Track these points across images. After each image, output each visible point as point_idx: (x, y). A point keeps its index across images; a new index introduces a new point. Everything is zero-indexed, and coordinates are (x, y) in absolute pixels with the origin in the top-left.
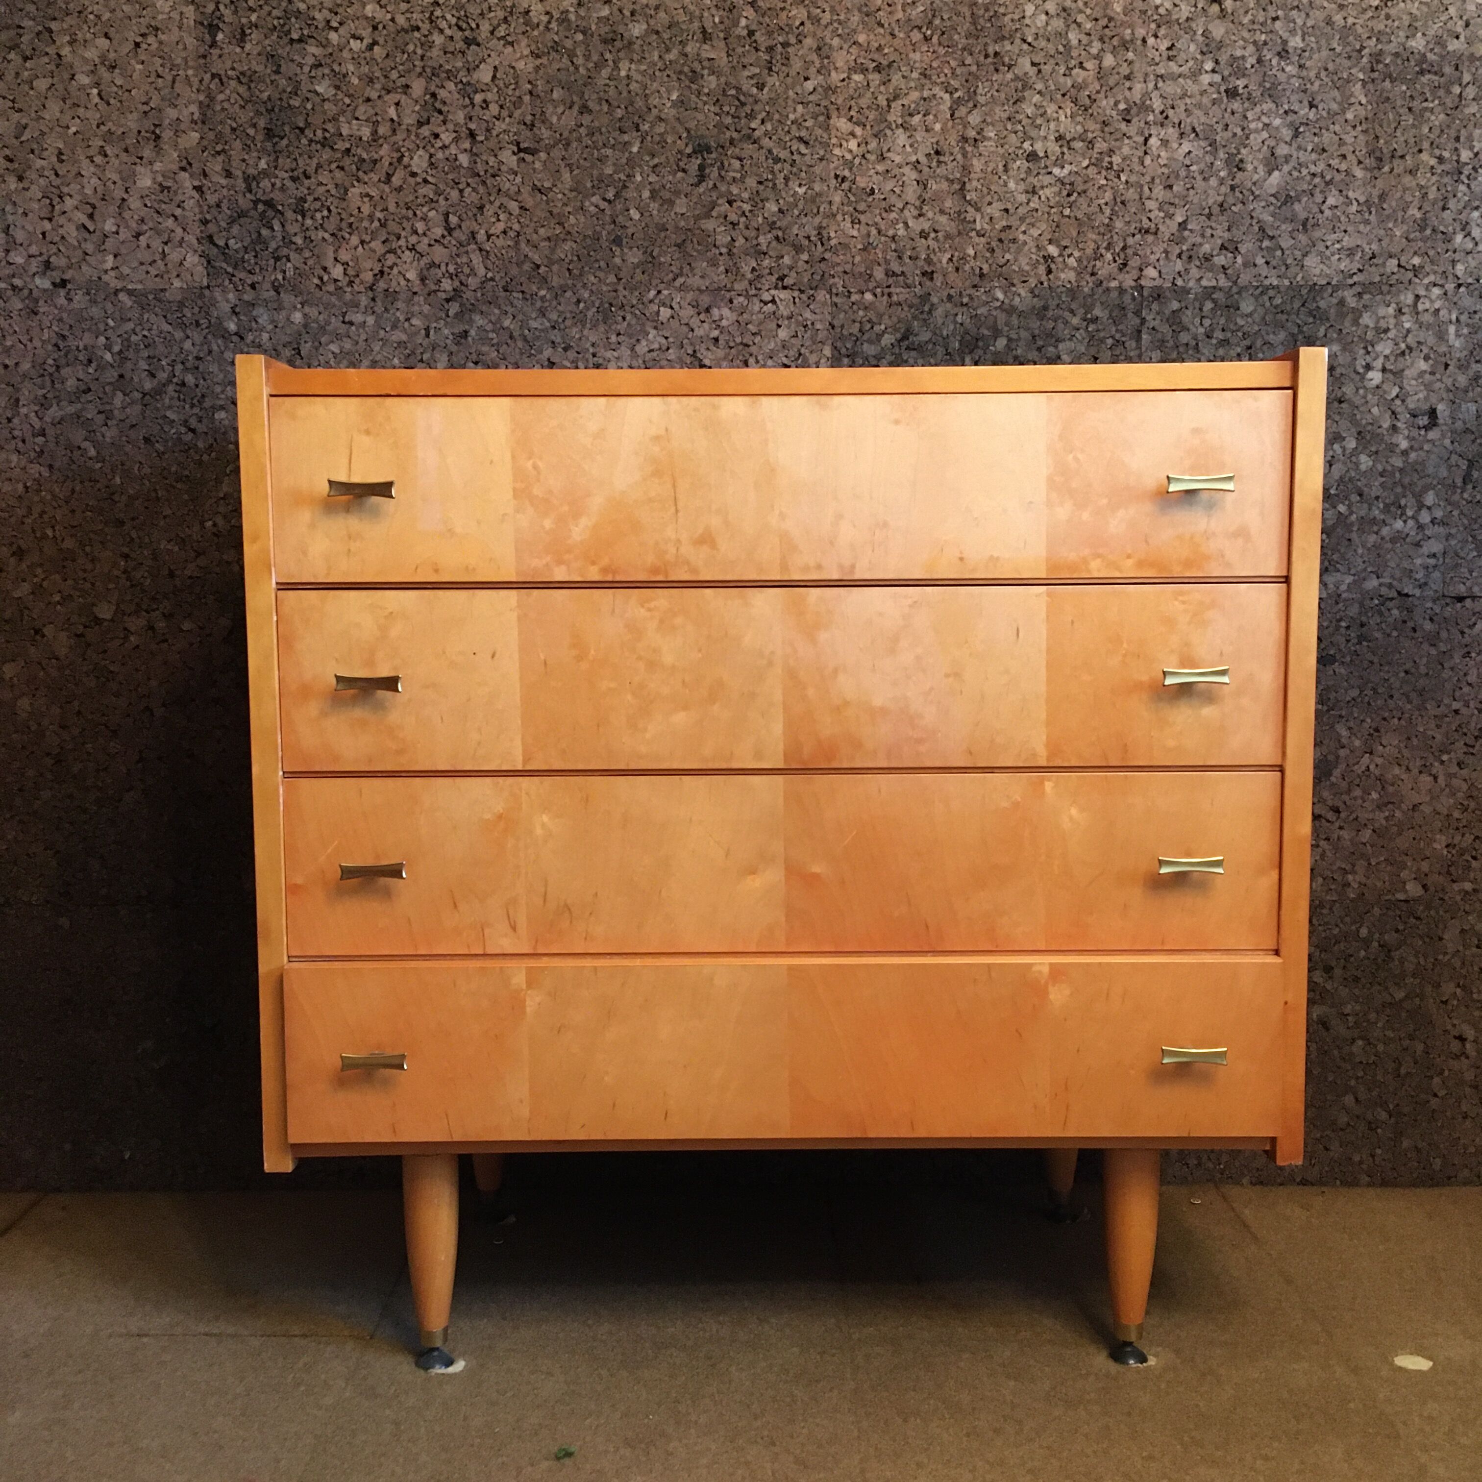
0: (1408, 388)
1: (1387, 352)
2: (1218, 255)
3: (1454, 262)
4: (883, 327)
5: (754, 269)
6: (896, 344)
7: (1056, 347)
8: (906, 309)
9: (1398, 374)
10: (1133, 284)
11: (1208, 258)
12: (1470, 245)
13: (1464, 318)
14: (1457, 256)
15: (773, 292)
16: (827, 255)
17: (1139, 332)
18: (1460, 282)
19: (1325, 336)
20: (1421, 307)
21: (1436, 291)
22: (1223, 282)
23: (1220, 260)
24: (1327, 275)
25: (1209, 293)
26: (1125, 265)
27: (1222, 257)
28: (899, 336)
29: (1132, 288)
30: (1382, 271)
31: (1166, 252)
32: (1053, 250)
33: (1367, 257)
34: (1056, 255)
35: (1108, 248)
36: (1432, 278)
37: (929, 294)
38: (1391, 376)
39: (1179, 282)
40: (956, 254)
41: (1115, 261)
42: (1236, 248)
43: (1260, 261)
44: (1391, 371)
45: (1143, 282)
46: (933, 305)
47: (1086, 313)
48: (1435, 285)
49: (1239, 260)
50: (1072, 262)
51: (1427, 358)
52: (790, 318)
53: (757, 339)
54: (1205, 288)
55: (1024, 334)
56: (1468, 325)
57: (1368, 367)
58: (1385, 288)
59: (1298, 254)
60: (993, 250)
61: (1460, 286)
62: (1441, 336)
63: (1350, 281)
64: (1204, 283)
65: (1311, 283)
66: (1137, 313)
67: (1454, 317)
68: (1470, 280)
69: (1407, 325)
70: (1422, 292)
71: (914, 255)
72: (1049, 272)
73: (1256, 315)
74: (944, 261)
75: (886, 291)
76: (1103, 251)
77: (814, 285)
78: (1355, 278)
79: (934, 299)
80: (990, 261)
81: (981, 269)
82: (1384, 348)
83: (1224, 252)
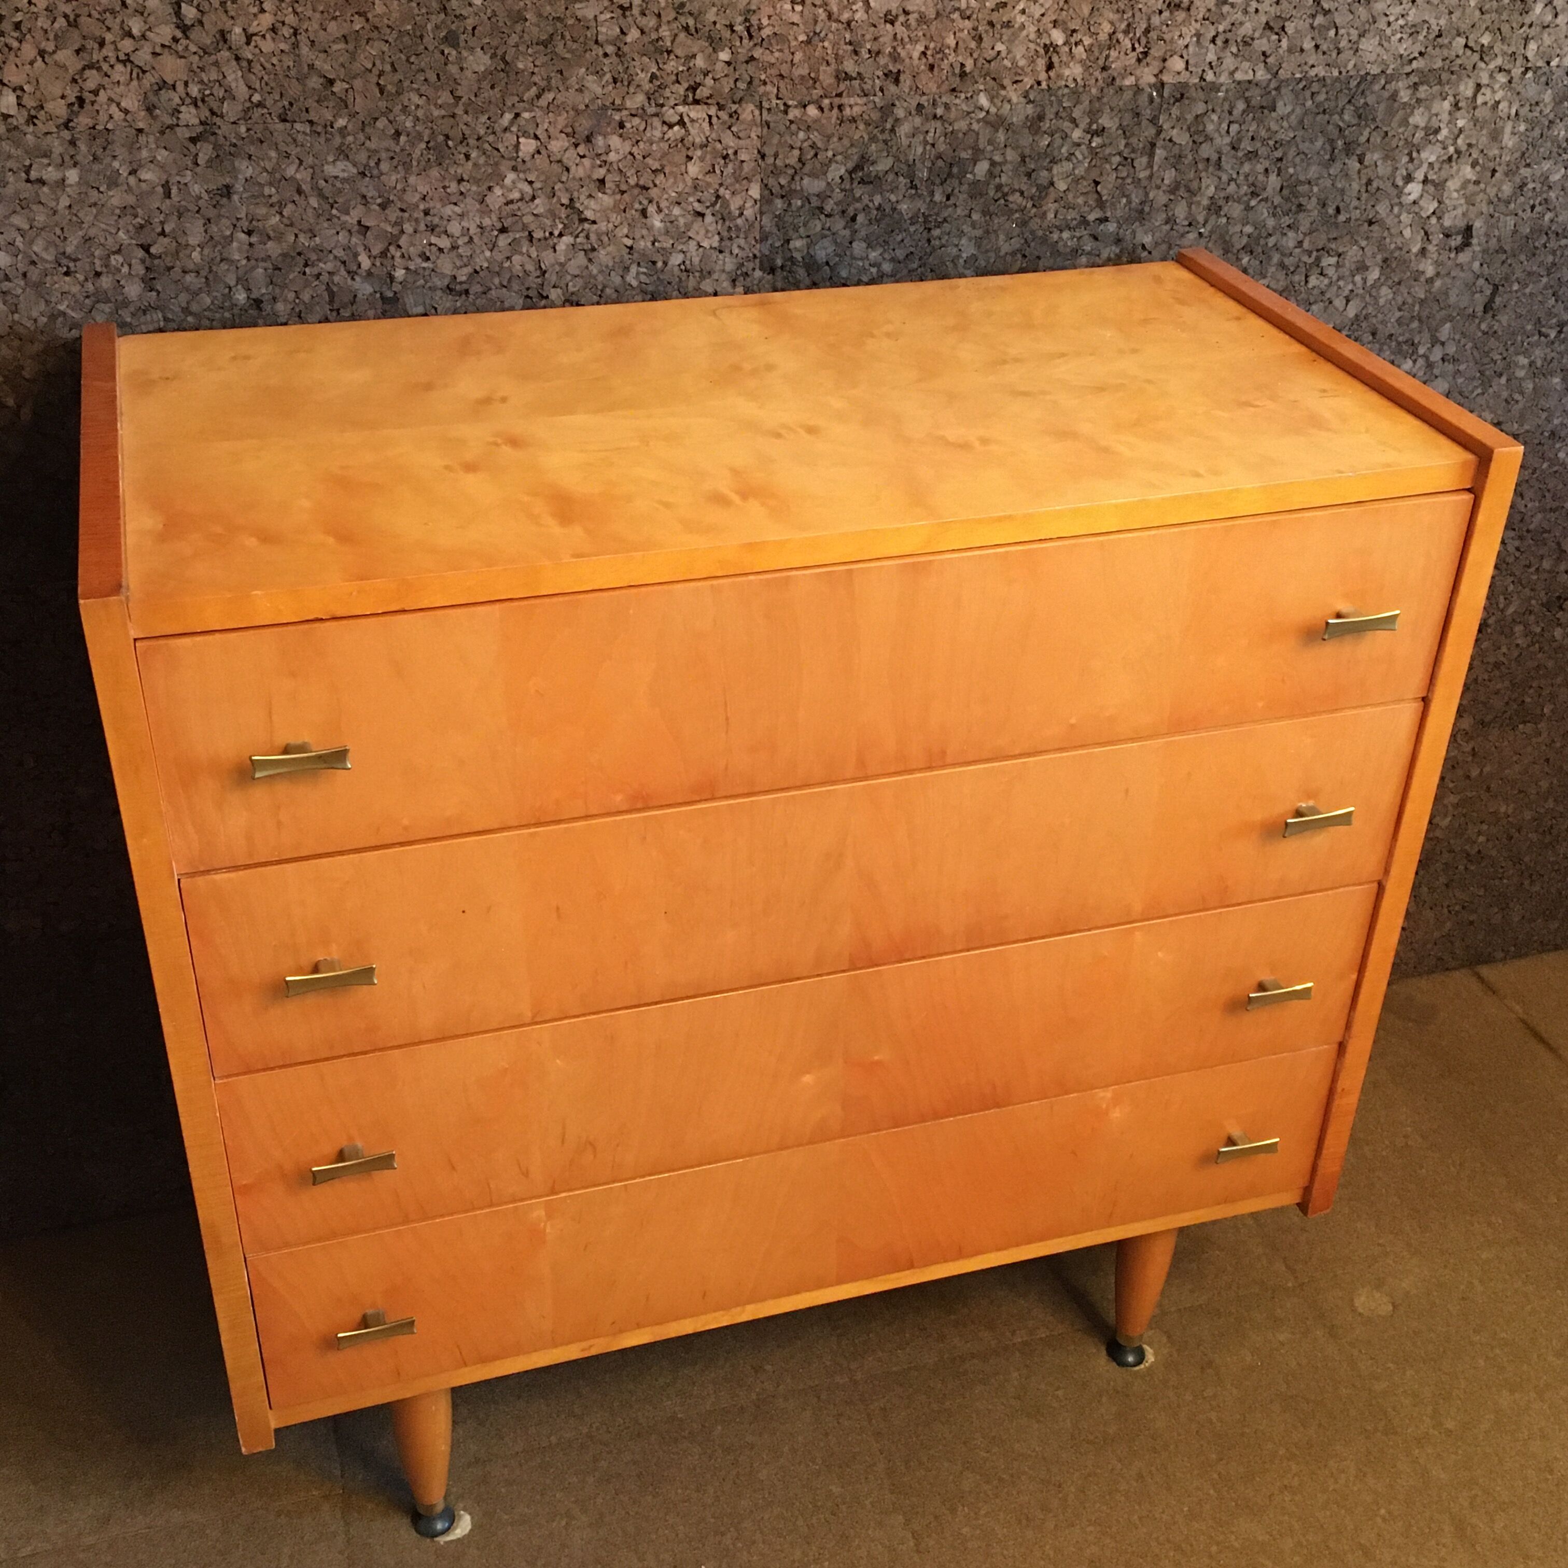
0: (1447, 201)
1: (1432, 159)
2: (1261, 37)
3: (1527, 40)
4: (830, 154)
5: (653, 77)
6: (847, 176)
7: (1050, 170)
8: (862, 126)
9: (1440, 186)
10: (1153, 80)
11: (1247, 42)
12: (1549, 18)
13: (1524, 111)
14: (1532, 32)
15: (680, 109)
16: (757, 53)
17: (1153, 145)
18: (1529, 65)
19: (1368, 140)
20: (1480, 100)
21: (1502, 78)
22: (1262, 74)
23: (1261, 44)
24: (1383, 62)
25: (1244, 87)
26: (1146, 54)
27: (1265, 41)
28: (850, 165)
29: (1150, 86)
30: (1445, 52)
31: (1198, 35)
32: (1058, 37)
33: (1432, 37)
34: (1060, 42)
35: (1126, 32)
36: (1499, 61)
37: (893, 105)
38: (1432, 189)
39: (1210, 76)
40: (932, 45)
41: (1134, 49)
42: (1283, 28)
43: (1308, 45)
44: (1433, 181)
45: (1166, 78)
46: (897, 120)
47: (1090, 124)
48: (1500, 70)
49: (1285, 43)
50: (1079, 51)
51: (1474, 165)
52: (703, 146)
53: (660, 179)
54: (1239, 83)
55: (1011, 155)
56: (1526, 121)
57: (1409, 178)
58: (1445, 76)
59: (1354, 34)
60: (981, 38)
61: (1527, 69)
62: (1495, 136)
63: (1408, 69)
64: (1239, 76)
65: (1362, 73)
66: (1153, 121)
67: (1513, 112)
68: (1540, 63)
69: (1460, 123)
70: (1485, 80)
71: (875, 49)
72: (1050, 66)
73: (1293, 117)
74: (916, 55)
75: (837, 101)
76: (1120, 36)
77: (737, 97)
78: (1415, 64)
79: (900, 112)
80: (975, 55)
81: (962, 65)
82: (1430, 155)
83: (1268, 33)
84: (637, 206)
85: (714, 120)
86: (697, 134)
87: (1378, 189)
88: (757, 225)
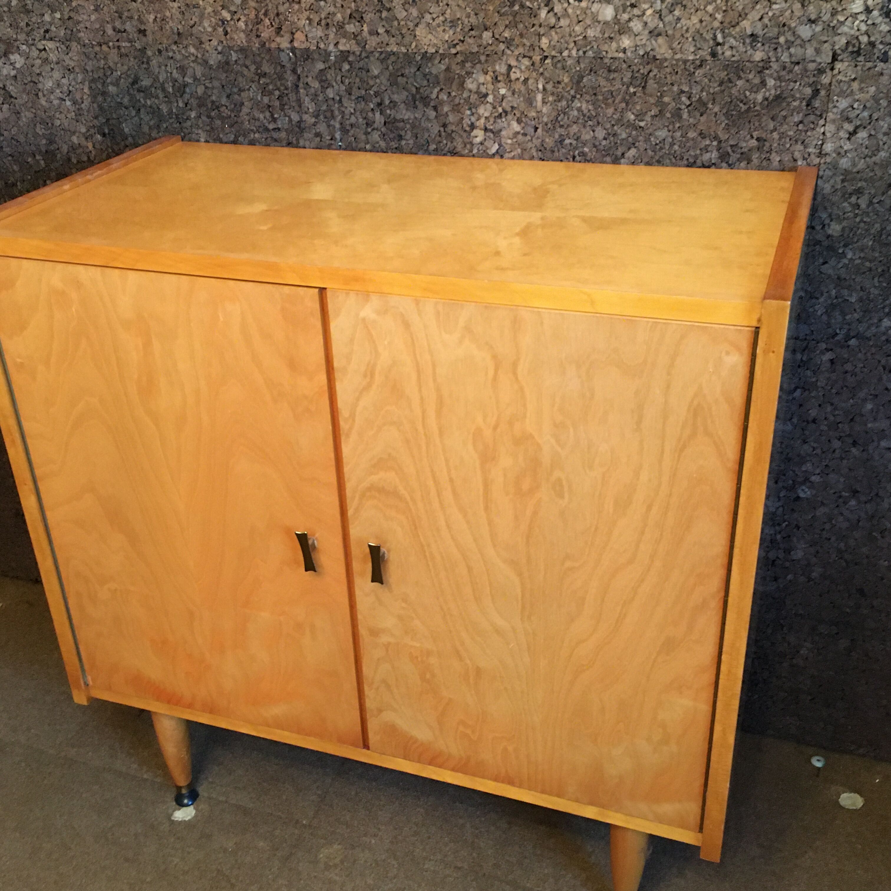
0: (505, 145)
1: (487, 114)
2: (348, 23)
3: (539, 36)
4: (119, 73)
5: (28, 25)
6: (130, 86)
7: (239, 95)
8: (132, 59)
9: (497, 133)
10: (289, 46)
11: (341, 26)
12: (553, 21)
13: (549, 87)
14: (542, 31)
18: (546, 54)
19: (437, 97)
20: (513, 76)
21: (526, 62)
22: (355, 47)
23: (351, 28)
24: (435, 45)
25: (344, 56)
26: (280, 29)
27: (352, 26)
28: (130, 80)
29: (288, 49)
30: (479, 41)
31: (309, 19)
32: (226, 15)
33: (466, 30)
34: (229, 19)
35: (266, 14)
36: (521, 50)
37: (145, 48)
38: (492, 135)
39: (322, 46)
40: (159, 16)
41: (272, 26)
42: (362, 18)
43: (381, 30)
44: (491, 131)
45: (296, 44)
46: (149, 57)
47: (257, 69)
48: (524, 56)
49: (365, 28)
50: (241, 24)
51: (519, 121)
52: (57, 63)
54: (342, 51)
55: (216, 84)
56: (553, 94)
57: (473, 127)
58: (483, 58)
59: (411, 25)
61: (546, 57)
62: (530, 102)
63: (453, 51)
64: (341, 47)
65: (423, 51)
66: (294, 71)
67: (540, 86)
69: (503, 91)
71: (129, 15)
72: (226, 33)
73: (382, 77)
74: (151, 20)
75: (117, 44)
76: (263, 17)
78: (458, 48)
79: (149, 53)
80: (183, 23)
81: (178, 29)
82: (484, 111)
83: (353, 21)
84: (33, 92)
85: (60, 50)
86: (53, 57)
87: (453, 131)
88: (91, 108)
